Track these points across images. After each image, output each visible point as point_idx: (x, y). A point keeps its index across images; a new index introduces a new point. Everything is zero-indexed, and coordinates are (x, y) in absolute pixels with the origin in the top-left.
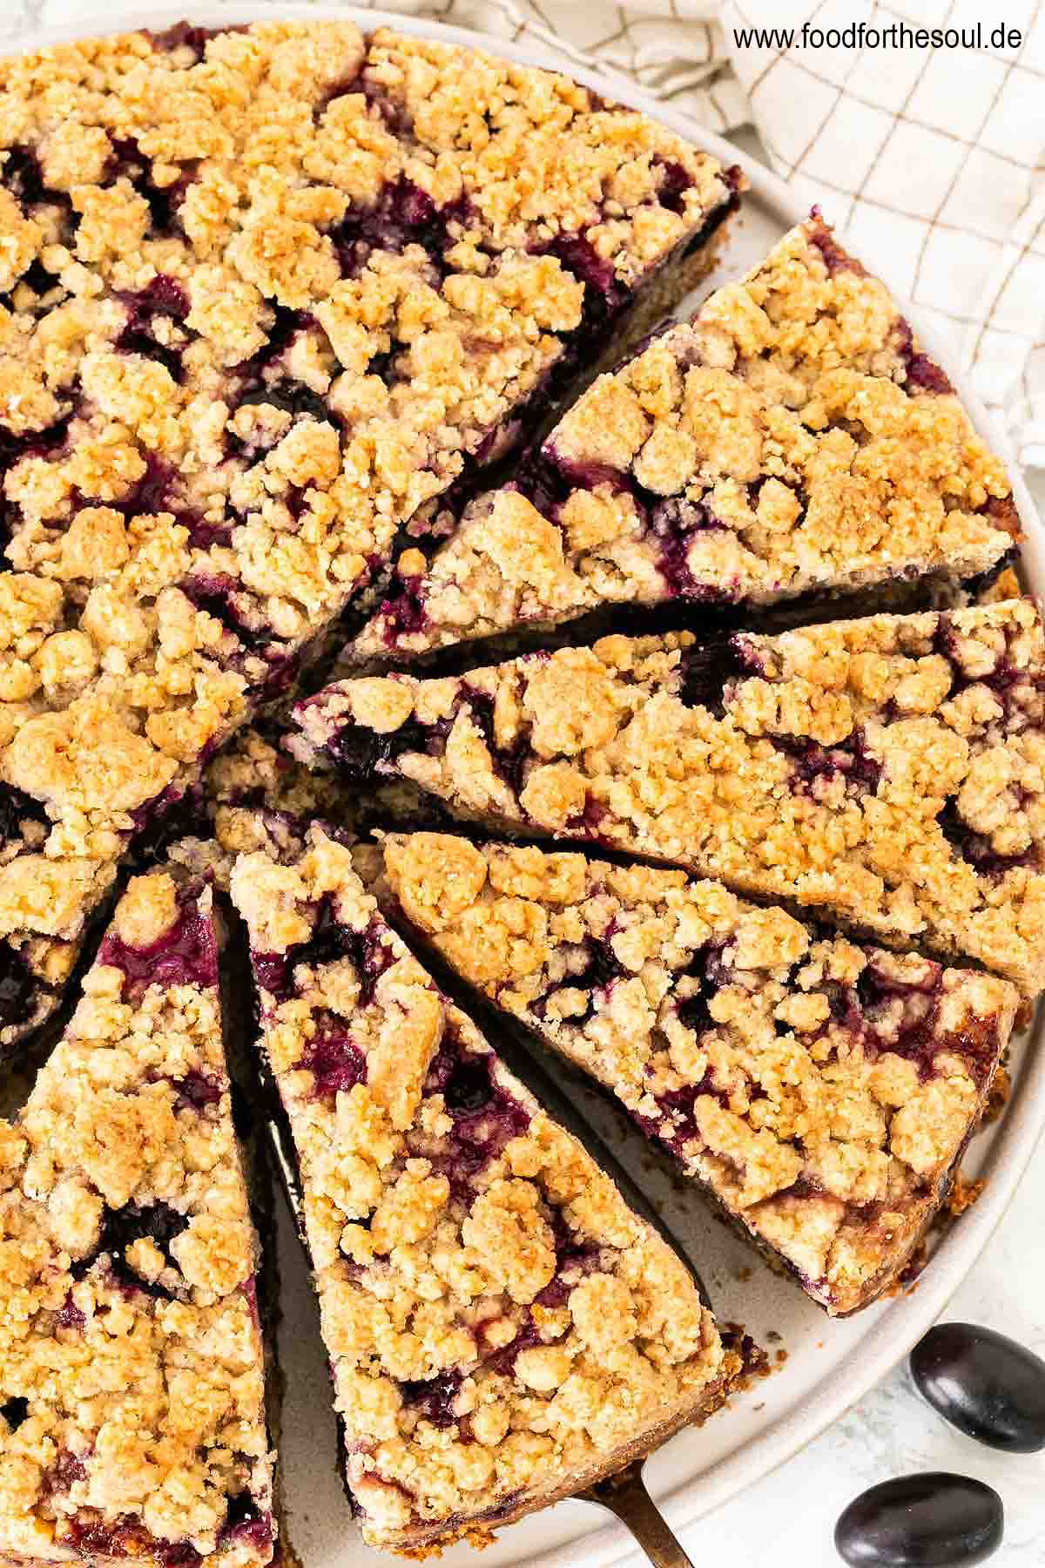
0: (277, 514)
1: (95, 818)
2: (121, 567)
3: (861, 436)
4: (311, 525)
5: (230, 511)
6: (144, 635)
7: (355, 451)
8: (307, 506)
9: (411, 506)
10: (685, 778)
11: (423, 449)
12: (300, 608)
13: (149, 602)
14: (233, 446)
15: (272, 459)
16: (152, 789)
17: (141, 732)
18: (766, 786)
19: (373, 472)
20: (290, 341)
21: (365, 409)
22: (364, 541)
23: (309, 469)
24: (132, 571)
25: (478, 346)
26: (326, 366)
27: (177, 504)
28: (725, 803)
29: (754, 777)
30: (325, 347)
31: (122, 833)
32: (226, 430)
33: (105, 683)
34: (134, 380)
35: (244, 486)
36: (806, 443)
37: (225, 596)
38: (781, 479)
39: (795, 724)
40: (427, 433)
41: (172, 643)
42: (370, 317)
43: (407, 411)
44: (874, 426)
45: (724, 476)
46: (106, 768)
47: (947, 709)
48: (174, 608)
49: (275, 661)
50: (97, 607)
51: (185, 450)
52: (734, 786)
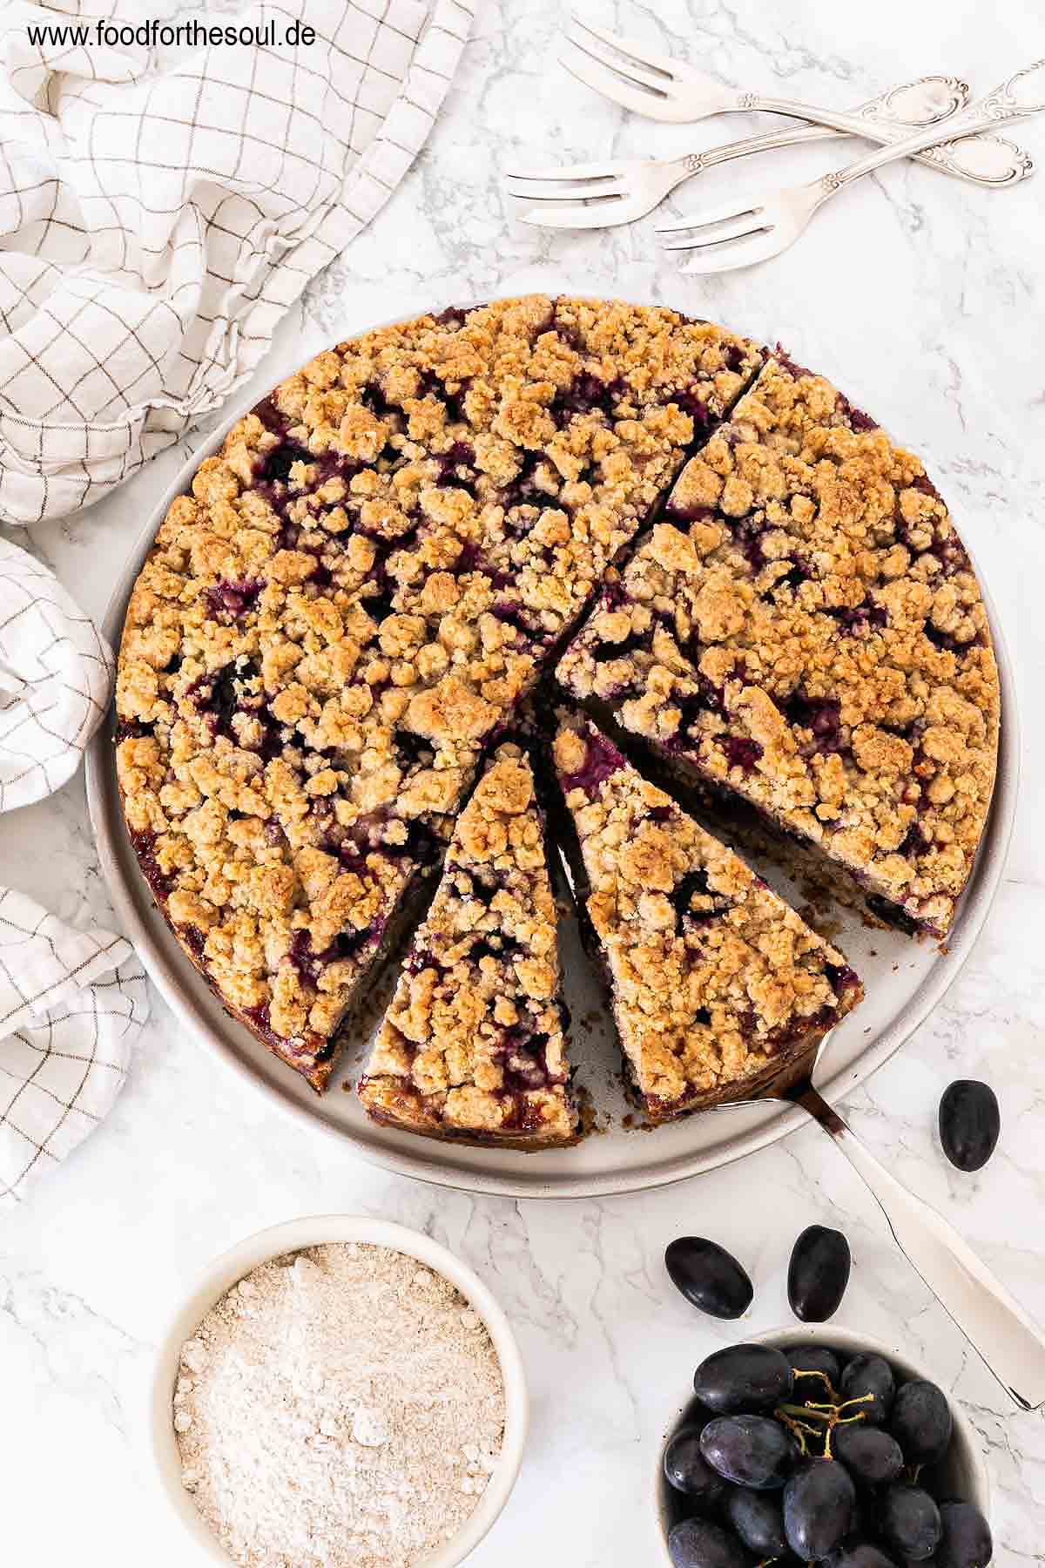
0: (539, 564)
1: (459, 744)
2: (456, 604)
3: (837, 460)
4: (559, 568)
5: (512, 566)
6: (473, 640)
7: (578, 523)
8: (555, 557)
9: (613, 550)
10: (783, 642)
11: (616, 519)
12: (559, 614)
13: (474, 622)
14: (509, 531)
15: (532, 534)
16: (489, 724)
17: (479, 694)
18: (827, 637)
19: (589, 534)
20: (534, 470)
21: (580, 500)
22: (590, 572)
23: (554, 536)
24: (462, 605)
25: (640, 459)
26: (554, 480)
27: (482, 566)
28: (807, 650)
29: (820, 633)
30: (554, 470)
31: (474, 751)
32: (504, 522)
33: (455, 670)
34: (449, 500)
35: (518, 551)
36: (809, 471)
37: (516, 613)
38: (801, 494)
39: (835, 600)
40: (615, 508)
41: (490, 643)
42: (577, 448)
43: (604, 500)
44: (843, 453)
45: (770, 499)
46: (462, 715)
47: (912, 571)
48: (488, 623)
49: (548, 646)
50: (446, 627)
51: (483, 535)
52: (811, 640)
